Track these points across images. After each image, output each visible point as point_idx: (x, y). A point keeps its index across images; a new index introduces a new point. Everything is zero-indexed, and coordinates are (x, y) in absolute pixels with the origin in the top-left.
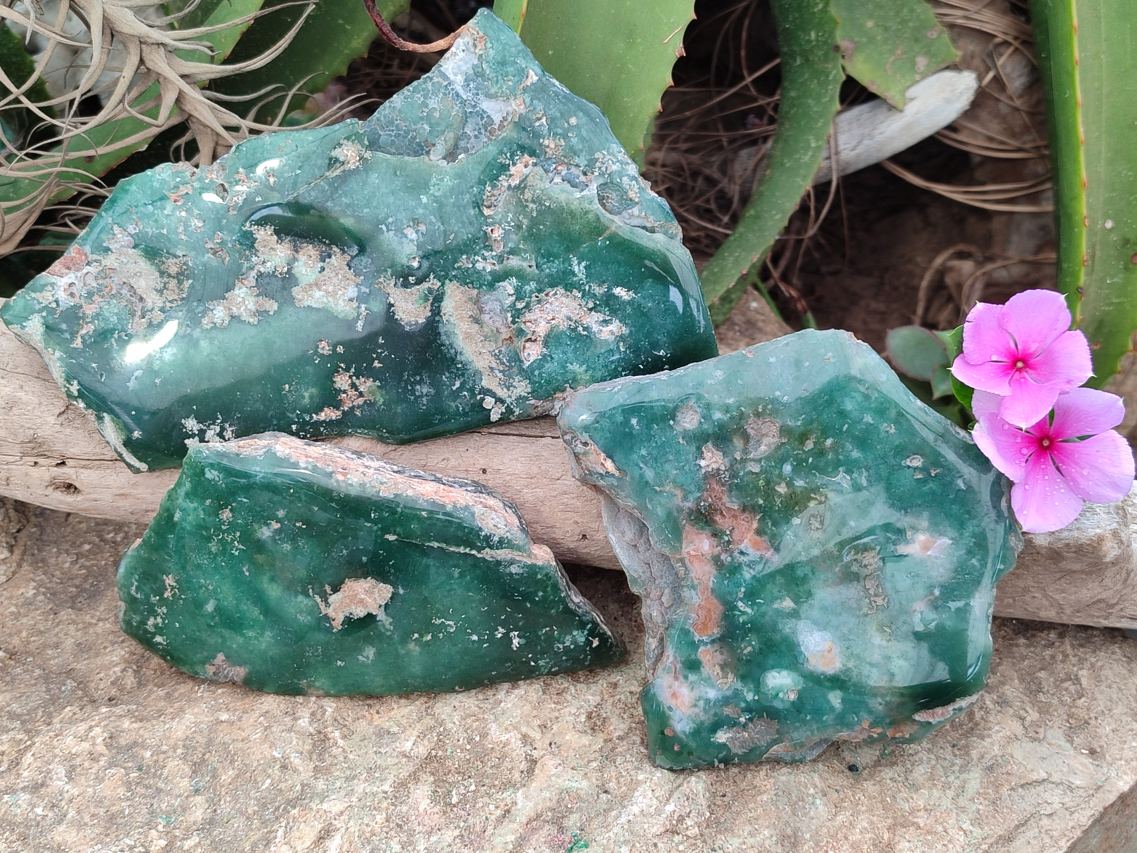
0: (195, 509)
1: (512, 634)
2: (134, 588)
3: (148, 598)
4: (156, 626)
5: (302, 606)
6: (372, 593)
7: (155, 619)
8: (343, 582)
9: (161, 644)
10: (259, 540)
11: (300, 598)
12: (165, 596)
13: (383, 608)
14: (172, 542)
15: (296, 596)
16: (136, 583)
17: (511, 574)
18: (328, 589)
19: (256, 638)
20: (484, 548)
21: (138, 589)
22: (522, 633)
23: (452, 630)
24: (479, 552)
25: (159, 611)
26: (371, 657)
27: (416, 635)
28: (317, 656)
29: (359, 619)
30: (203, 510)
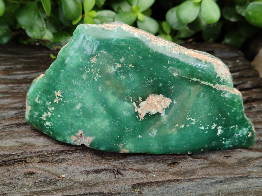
0: (78, 57)
1: (218, 128)
2: (37, 98)
3: (44, 102)
4: (47, 117)
5: (126, 107)
6: (161, 102)
7: (47, 113)
8: (148, 96)
9: (48, 126)
10: (108, 74)
11: (126, 103)
12: (55, 102)
13: (164, 110)
14: (62, 74)
15: (124, 102)
16: (39, 96)
17: (225, 98)
18: (140, 99)
19: (100, 123)
20: (216, 84)
21: (40, 99)
22: (223, 127)
23: (193, 124)
24: (214, 85)
25: (50, 109)
26: (155, 134)
27: (177, 125)
28: (130, 132)
29: (153, 115)
30: (82, 57)
